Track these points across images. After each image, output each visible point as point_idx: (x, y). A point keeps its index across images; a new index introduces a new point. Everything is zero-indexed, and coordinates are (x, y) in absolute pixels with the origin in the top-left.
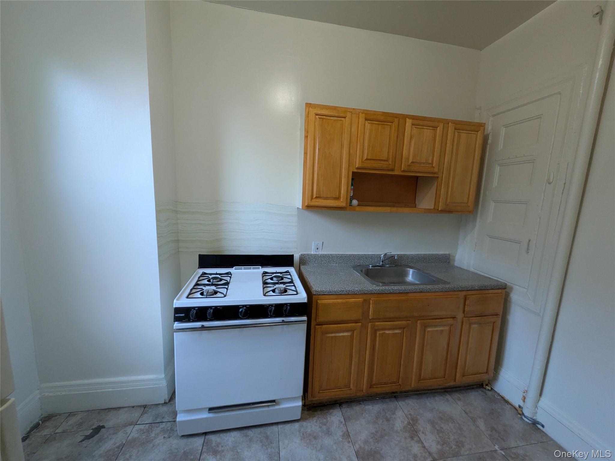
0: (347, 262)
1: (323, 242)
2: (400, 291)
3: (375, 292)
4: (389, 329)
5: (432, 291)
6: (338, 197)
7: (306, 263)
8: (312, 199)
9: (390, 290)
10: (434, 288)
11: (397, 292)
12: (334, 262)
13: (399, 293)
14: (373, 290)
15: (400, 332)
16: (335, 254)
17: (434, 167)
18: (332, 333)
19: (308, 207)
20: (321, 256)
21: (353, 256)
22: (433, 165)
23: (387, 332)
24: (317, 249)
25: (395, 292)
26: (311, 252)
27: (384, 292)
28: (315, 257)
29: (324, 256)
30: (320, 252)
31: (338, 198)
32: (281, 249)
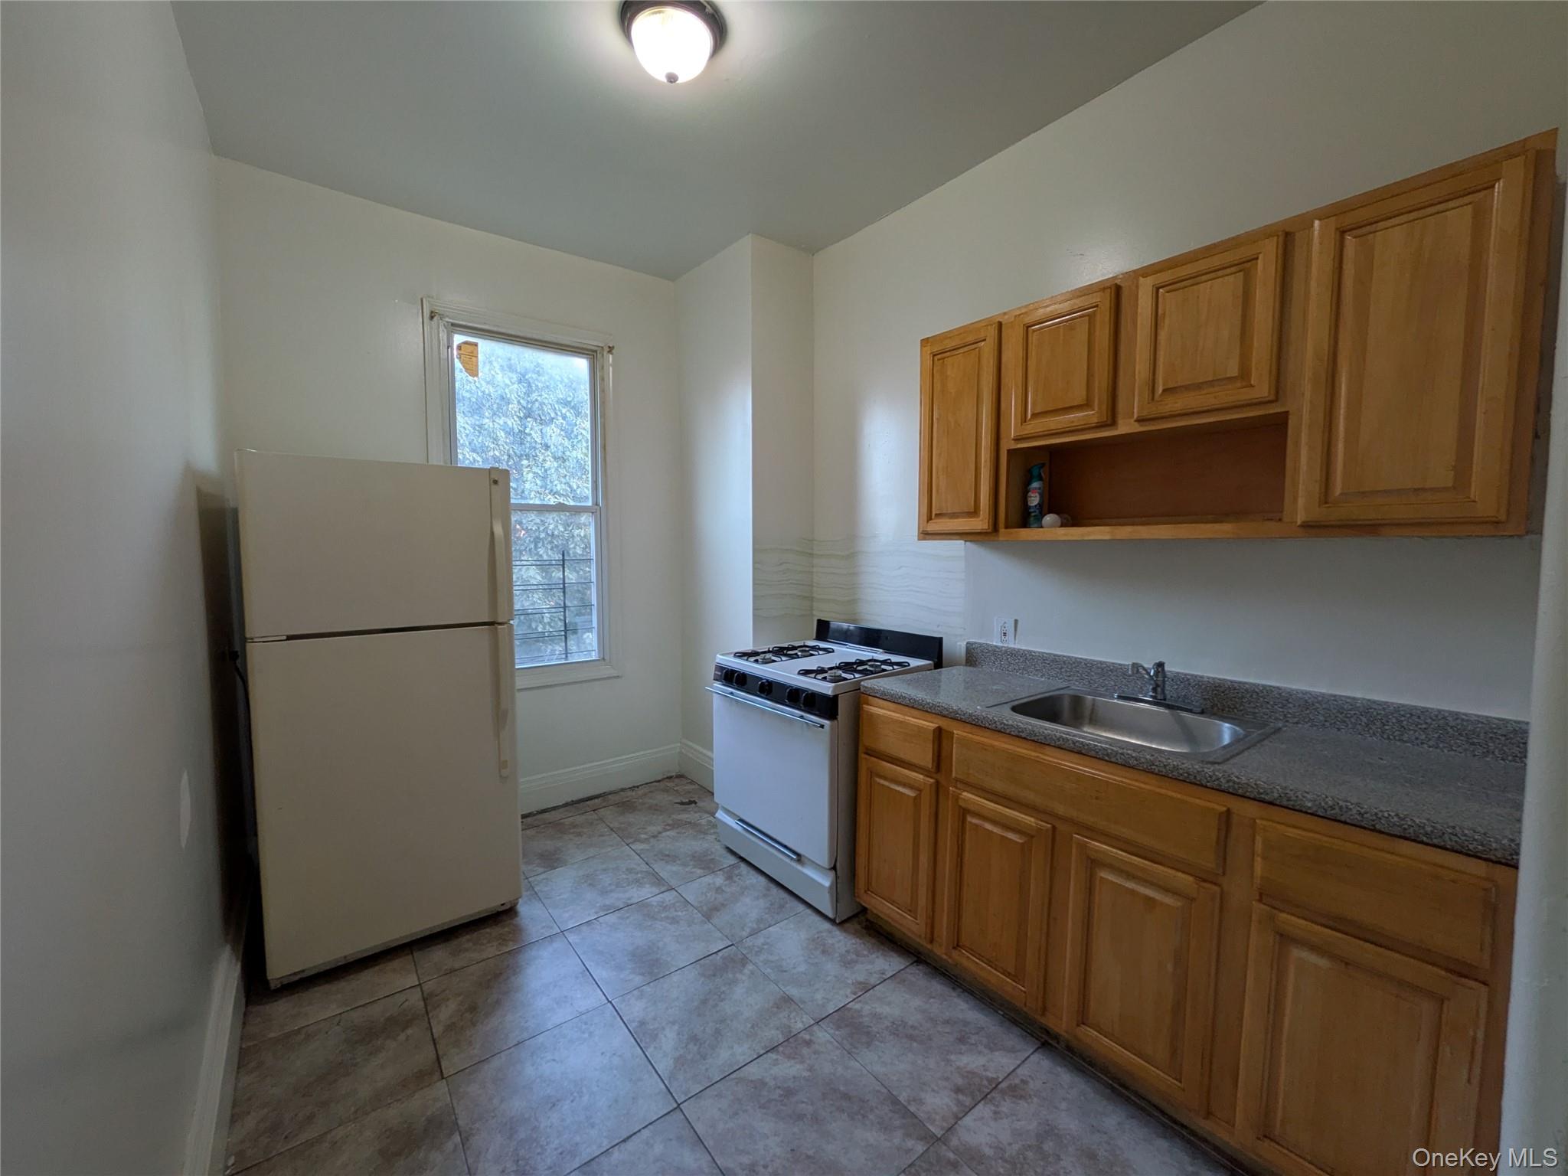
0: (1069, 676)
1: (1016, 621)
2: (1019, 732)
3: (962, 717)
4: (994, 822)
5: (1113, 760)
6: (972, 510)
7: (977, 663)
8: (930, 519)
9: (995, 723)
10: (1122, 754)
11: (1012, 733)
12: (1037, 670)
13: (1017, 736)
14: (959, 712)
15: (1021, 841)
16: (1039, 653)
17: (1252, 386)
18: (885, 778)
19: (925, 535)
20: (1006, 651)
21: (1086, 664)
22: (1250, 381)
23: (988, 826)
24: (1005, 634)
25: (1008, 732)
26: (992, 641)
27: (982, 722)
28: (996, 653)
29: (1014, 654)
30: (1011, 644)
31: (974, 513)
32: (938, 626)
